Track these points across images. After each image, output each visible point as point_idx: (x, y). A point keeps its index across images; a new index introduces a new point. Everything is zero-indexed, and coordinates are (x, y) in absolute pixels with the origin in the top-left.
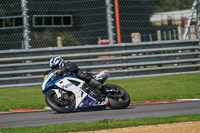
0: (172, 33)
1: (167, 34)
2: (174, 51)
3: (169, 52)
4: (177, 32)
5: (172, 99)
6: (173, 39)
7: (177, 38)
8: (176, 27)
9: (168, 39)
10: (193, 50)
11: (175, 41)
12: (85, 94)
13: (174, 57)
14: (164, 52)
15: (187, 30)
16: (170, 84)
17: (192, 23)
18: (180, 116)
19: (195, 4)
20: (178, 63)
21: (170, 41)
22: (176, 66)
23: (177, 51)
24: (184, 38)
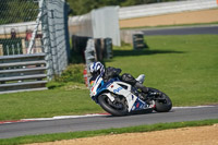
0: (16, 47)
1: (10, 47)
2: (18, 67)
3: (12, 67)
4: (21, 45)
5: (15, 119)
6: (16, 53)
7: (21, 53)
8: (19, 40)
9: (11, 54)
10: (38, 65)
11: (19, 56)
12: (135, 98)
13: (18, 74)
14: (7, 68)
15: (31, 43)
16: (14, 102)
17: (37, 36)
18: (24, 138)
19: (39, 15)
20: (22, 80)
21: (14, 56)
22: (20, 83)
23: (21, 66)
24: (28, 52)
